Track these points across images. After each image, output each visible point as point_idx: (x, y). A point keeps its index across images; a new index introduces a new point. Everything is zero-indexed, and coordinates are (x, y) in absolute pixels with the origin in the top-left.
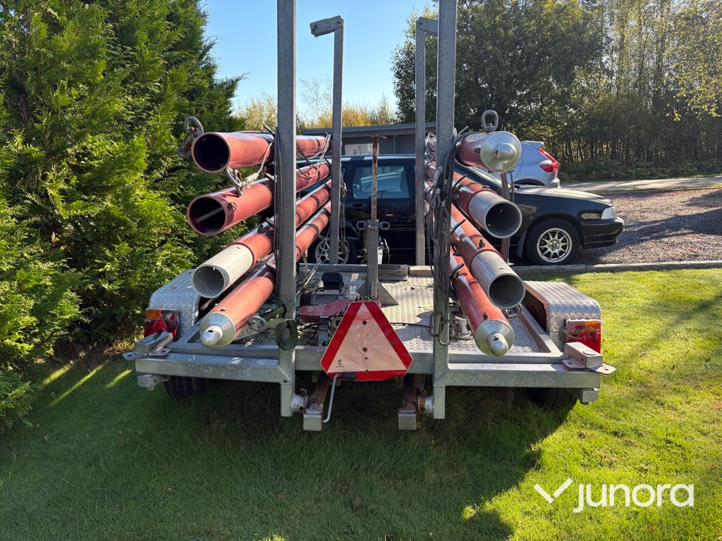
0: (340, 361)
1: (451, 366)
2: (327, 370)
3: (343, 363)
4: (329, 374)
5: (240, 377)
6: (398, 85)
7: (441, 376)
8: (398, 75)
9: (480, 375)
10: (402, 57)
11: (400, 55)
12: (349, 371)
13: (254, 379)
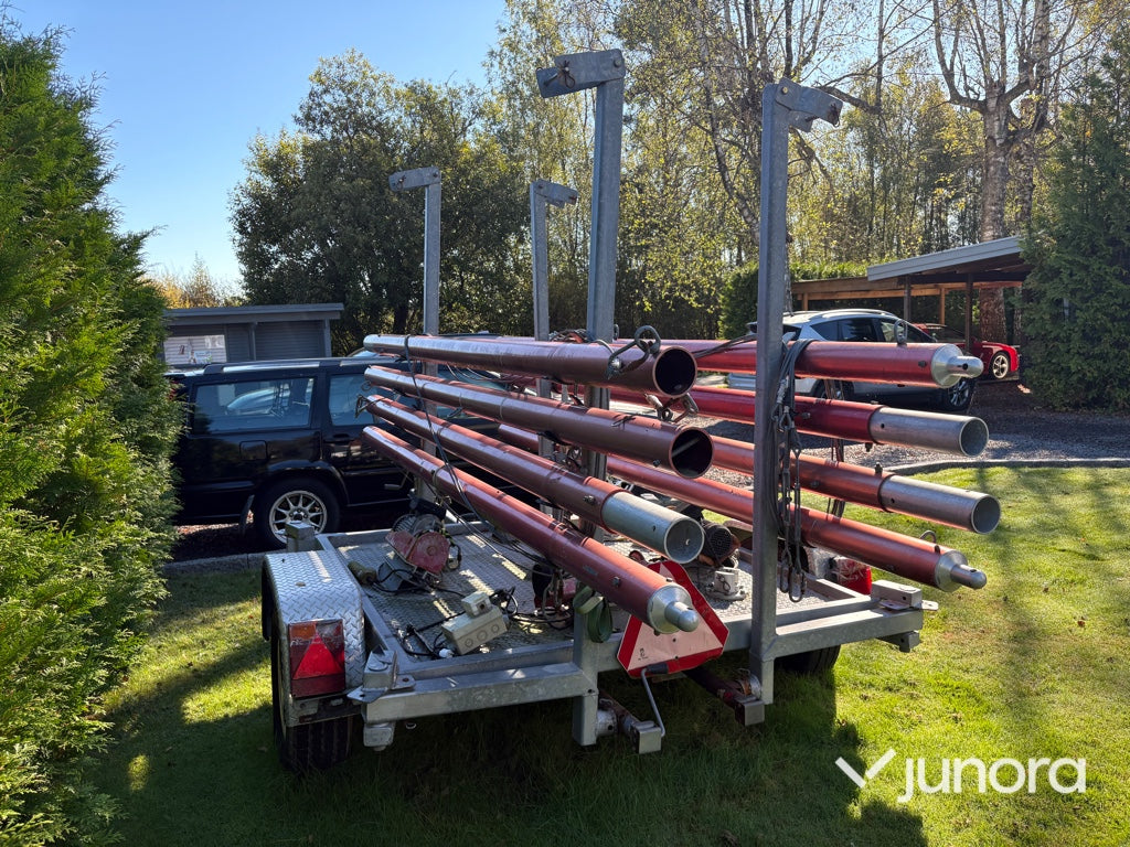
0: (642, 649)
1: (781, 631)
2: (627, 665)
3: (647, 653)
4: (631, 671)
5: (530, 698)
6: (241, 245)
7: (770, 647)
8: (242, 230)
9: (812, 637)
10: (246, 201)
11: (243, 199)
12: (654, 662)
13: (548, 697)
